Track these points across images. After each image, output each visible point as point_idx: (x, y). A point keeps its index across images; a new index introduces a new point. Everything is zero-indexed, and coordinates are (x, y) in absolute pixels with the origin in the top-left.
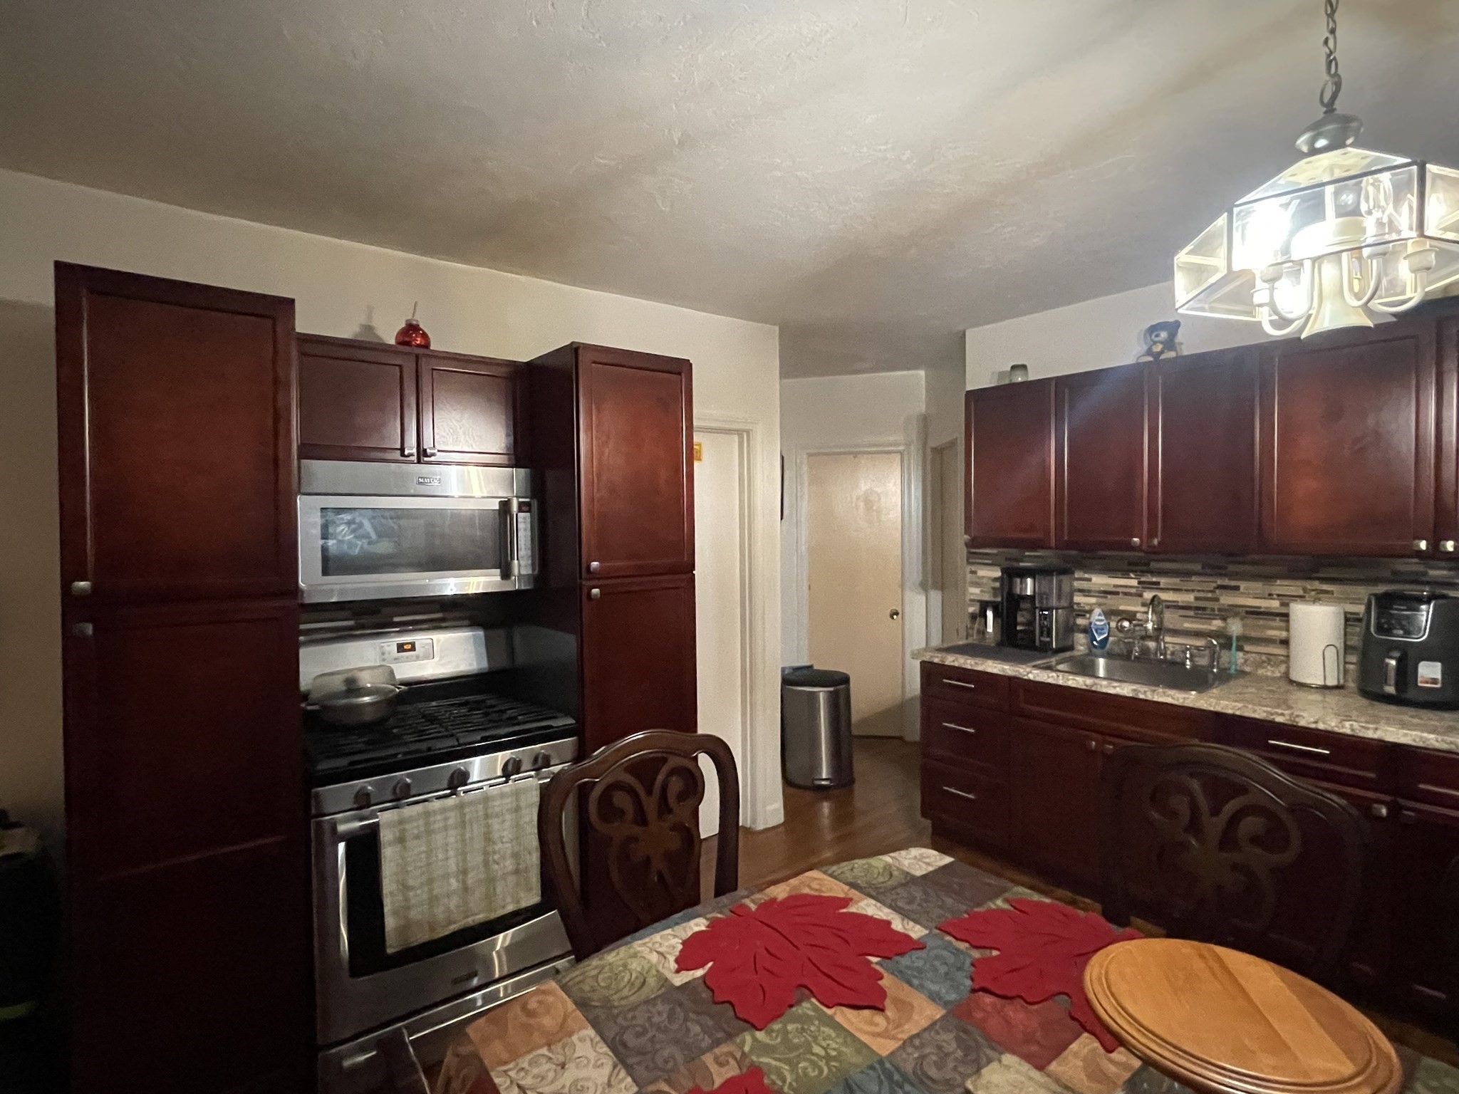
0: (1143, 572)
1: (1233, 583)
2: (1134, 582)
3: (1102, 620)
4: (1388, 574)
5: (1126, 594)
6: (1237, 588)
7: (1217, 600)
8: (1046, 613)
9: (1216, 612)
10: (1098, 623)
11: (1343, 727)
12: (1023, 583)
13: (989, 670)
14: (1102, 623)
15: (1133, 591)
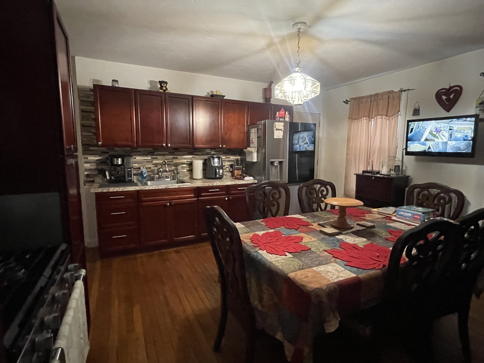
0: (153, 155)
1: (176, 157)
2: (150, 158)
3: (145, 170)
4: (205, 153)
5: (147, 162)
6: (177, 158)
7: (173, 162)
8: (130, 169)
9: (173, 165)
10: (144, 171)
11: (221, 184)
12: (118, 160)
13: (130, 190)
14: (145, 171)
15: (150, 161)
